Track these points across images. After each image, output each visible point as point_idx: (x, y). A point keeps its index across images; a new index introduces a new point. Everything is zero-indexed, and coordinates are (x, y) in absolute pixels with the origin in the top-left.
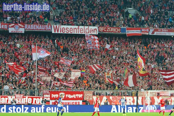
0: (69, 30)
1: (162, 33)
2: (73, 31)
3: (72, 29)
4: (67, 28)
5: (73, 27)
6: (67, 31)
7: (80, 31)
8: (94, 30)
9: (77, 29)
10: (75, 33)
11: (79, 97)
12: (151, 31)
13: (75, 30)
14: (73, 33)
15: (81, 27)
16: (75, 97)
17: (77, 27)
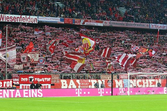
0: (13, 19)
1: (91, 23)
2: (16, 20)
3: (16, 18)
4: (11, 17)
5: (16, 16)
6: (11, 20)
7: (23, 20)
8: (35, 19)
9: (20, 18)
10: (18, 22)
11: (48, 81)
12: (82, 21)
13: (18, 18)
14: (16, 22)
15: (23, 16)
16: (44, 81)
17: (19, 16)
